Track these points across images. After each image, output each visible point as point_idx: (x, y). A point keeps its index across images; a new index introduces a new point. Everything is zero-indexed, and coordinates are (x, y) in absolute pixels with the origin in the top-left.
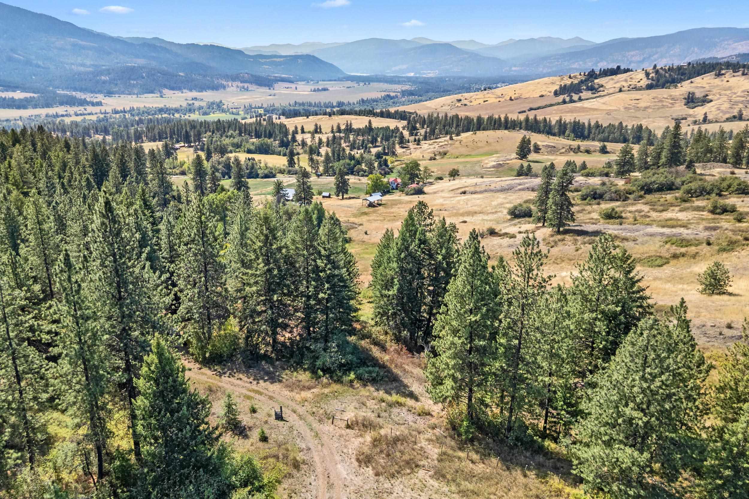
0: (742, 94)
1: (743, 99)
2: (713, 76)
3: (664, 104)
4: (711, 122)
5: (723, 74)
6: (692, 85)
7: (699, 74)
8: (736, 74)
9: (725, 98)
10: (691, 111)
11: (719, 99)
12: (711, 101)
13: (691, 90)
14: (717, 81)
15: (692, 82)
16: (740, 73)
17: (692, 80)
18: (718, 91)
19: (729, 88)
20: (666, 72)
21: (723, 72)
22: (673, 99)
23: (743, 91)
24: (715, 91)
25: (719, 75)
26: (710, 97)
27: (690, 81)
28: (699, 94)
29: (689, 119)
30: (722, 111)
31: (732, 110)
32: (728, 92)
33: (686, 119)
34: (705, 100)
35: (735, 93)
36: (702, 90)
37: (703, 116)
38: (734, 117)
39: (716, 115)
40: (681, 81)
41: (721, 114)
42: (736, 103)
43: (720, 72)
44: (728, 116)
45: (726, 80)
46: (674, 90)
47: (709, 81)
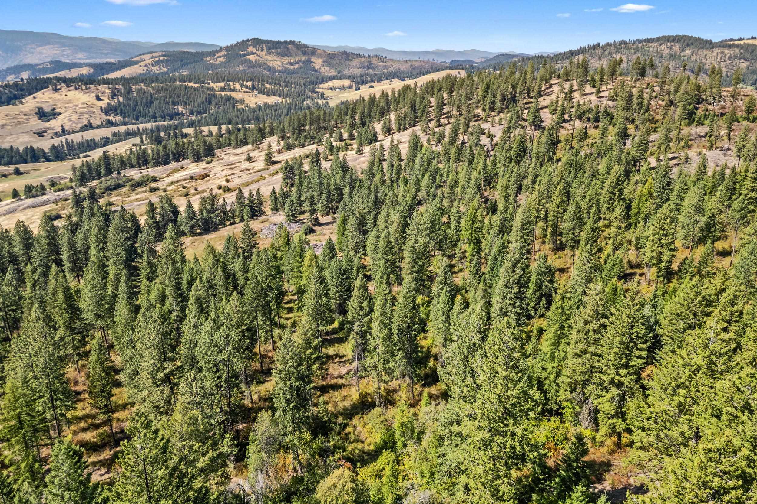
0: (83, 106)
1: (86, 110)
2: (52, 92)
3: (20, 120)
4: (69, 133)
5: (59, 89)
6: (36, 100)
7: (37, 91)
8: (70, 89)
9: (71, 111)
10: (47, 125)
11: (66, 111)
12: (60, 114)
13: (39, 105)
14: (57, 96)
15: (34, 98)
16: (73, 88)
17: (35, 95)
18: (62, 105)
19: (70, 102)
20: (4, 89)
21: (58, 87)
22: (25, 115)
23: (83, 103)
24: (59, 104)
25: (56, 90)
26: (58, 110)
27: (31, 96)
28: (47, 109)
29: (49, 132)
30: (74, 122)
31: (81, 120)
32: (71, 105)
33: (46, 132)
34: (54, 114)
35: (77, 106)
36: (48, 104)
37: (60, 128)
38: (86, 126)
39: (71, 125)
40: (23, 96)
41: (74, 125)
42: (81, 115)
43: (56, 87)
44: (80, 125)
45: (64, 94)
46: (21, 106)
47: (50, 96)
